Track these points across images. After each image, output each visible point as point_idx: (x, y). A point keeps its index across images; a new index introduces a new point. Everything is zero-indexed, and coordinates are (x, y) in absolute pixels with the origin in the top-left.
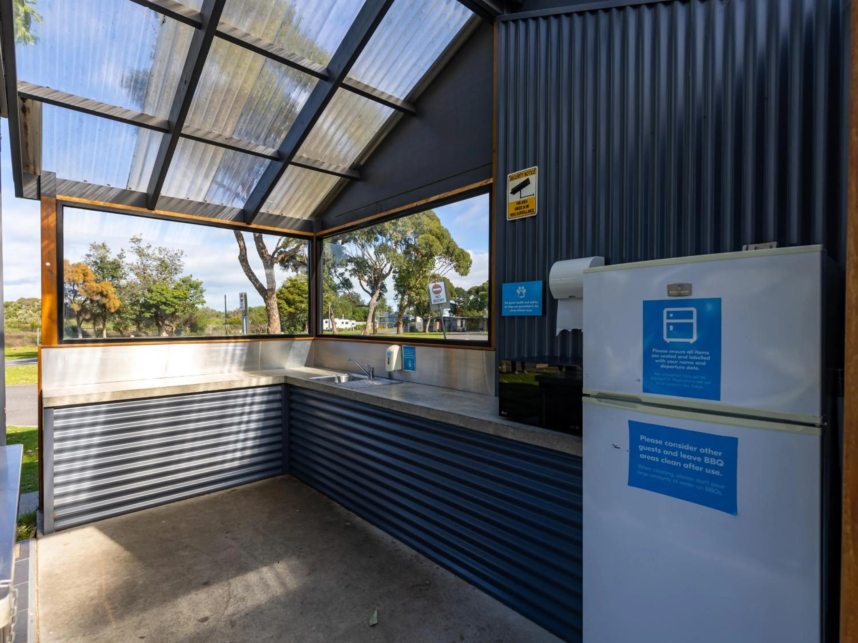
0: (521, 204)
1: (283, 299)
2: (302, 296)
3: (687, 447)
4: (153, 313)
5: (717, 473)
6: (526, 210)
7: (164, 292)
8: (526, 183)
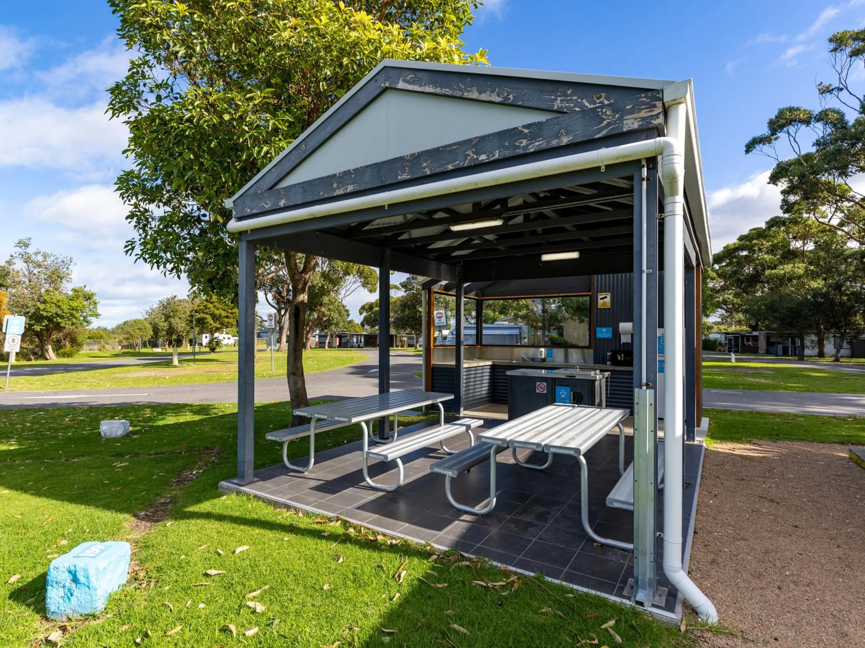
1: (210, 314)
2: (228, 312)
4: (43, 326)
7: (60, 304)
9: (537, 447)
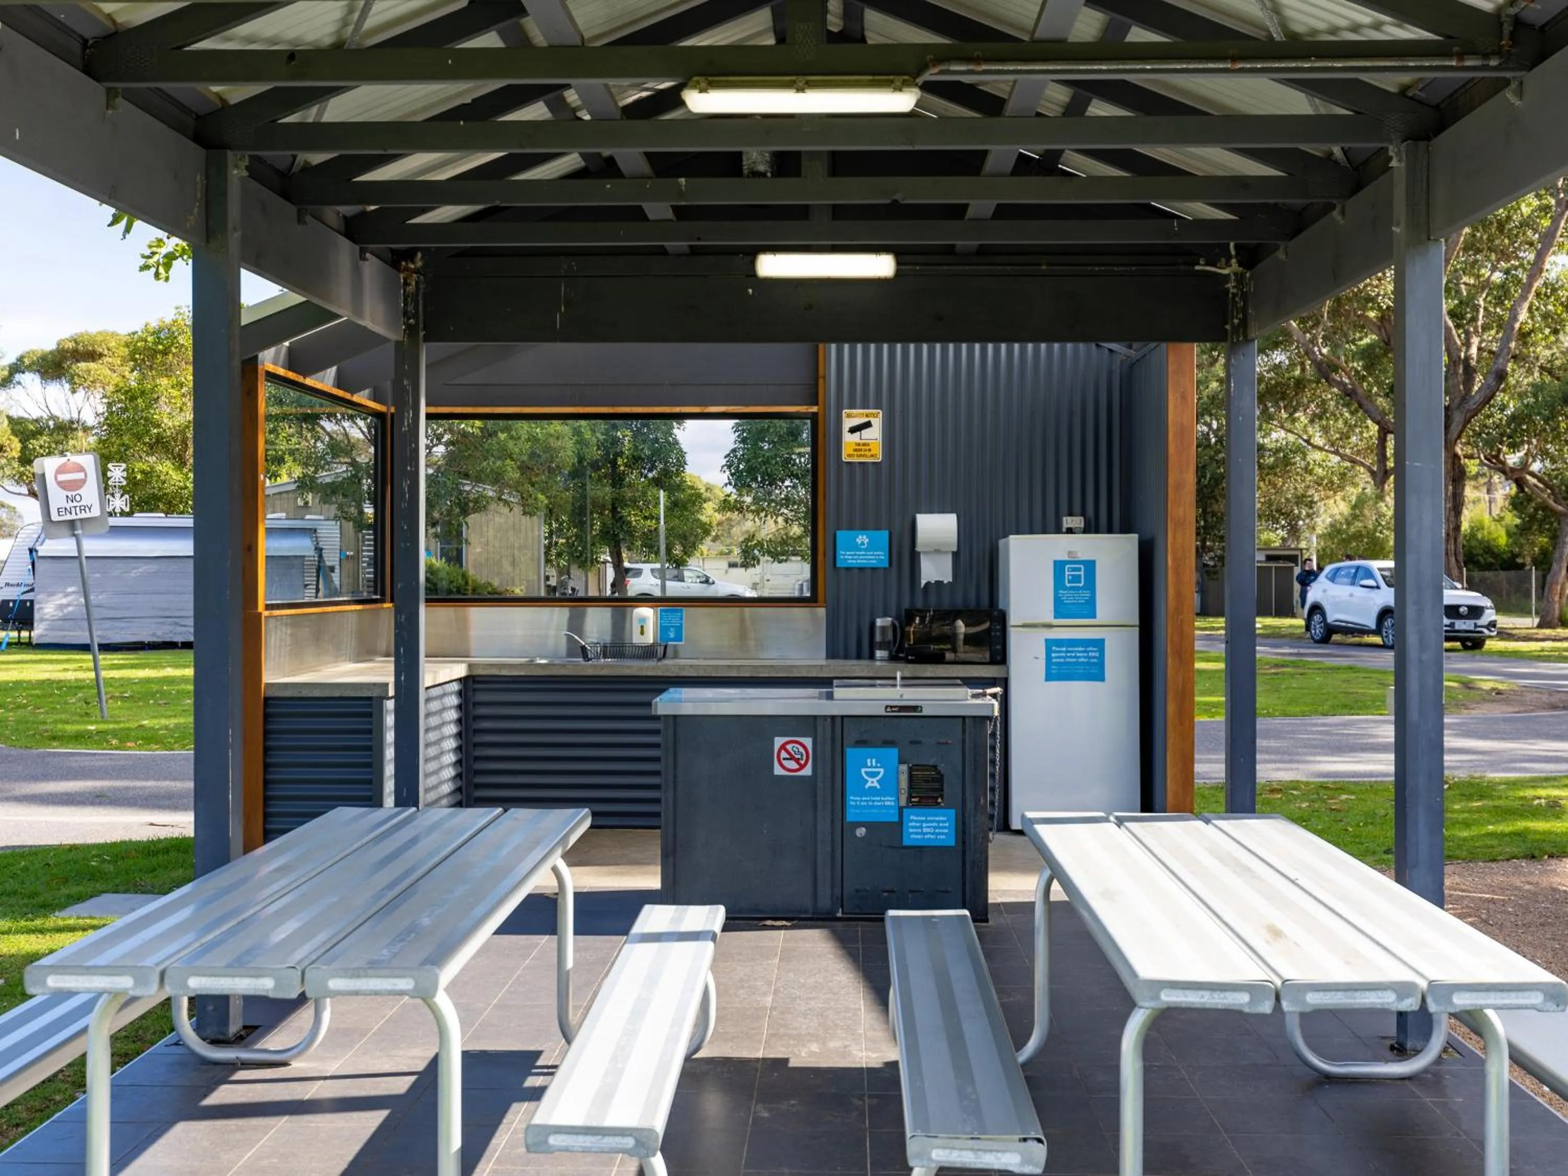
0: (860, 447)
3: (1080, 649)
5: (1095, 660)
6: (867, 453)
8: (868, 425)
9: (1400, 998)
